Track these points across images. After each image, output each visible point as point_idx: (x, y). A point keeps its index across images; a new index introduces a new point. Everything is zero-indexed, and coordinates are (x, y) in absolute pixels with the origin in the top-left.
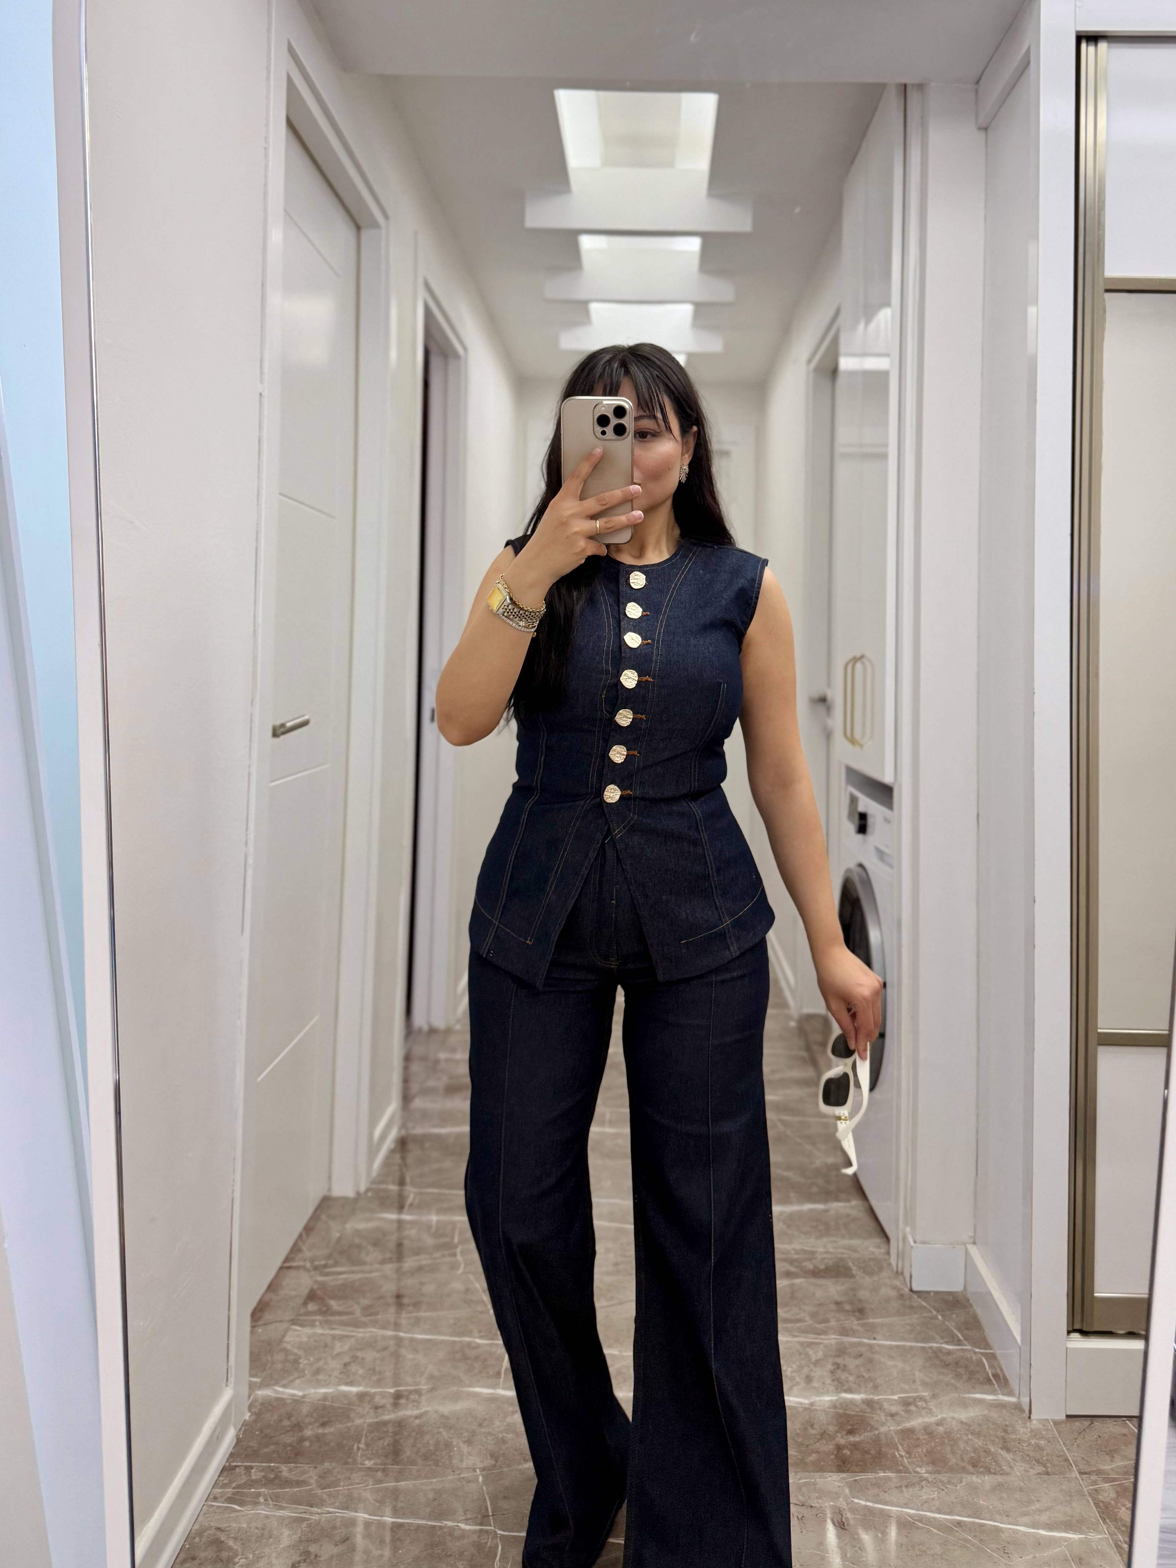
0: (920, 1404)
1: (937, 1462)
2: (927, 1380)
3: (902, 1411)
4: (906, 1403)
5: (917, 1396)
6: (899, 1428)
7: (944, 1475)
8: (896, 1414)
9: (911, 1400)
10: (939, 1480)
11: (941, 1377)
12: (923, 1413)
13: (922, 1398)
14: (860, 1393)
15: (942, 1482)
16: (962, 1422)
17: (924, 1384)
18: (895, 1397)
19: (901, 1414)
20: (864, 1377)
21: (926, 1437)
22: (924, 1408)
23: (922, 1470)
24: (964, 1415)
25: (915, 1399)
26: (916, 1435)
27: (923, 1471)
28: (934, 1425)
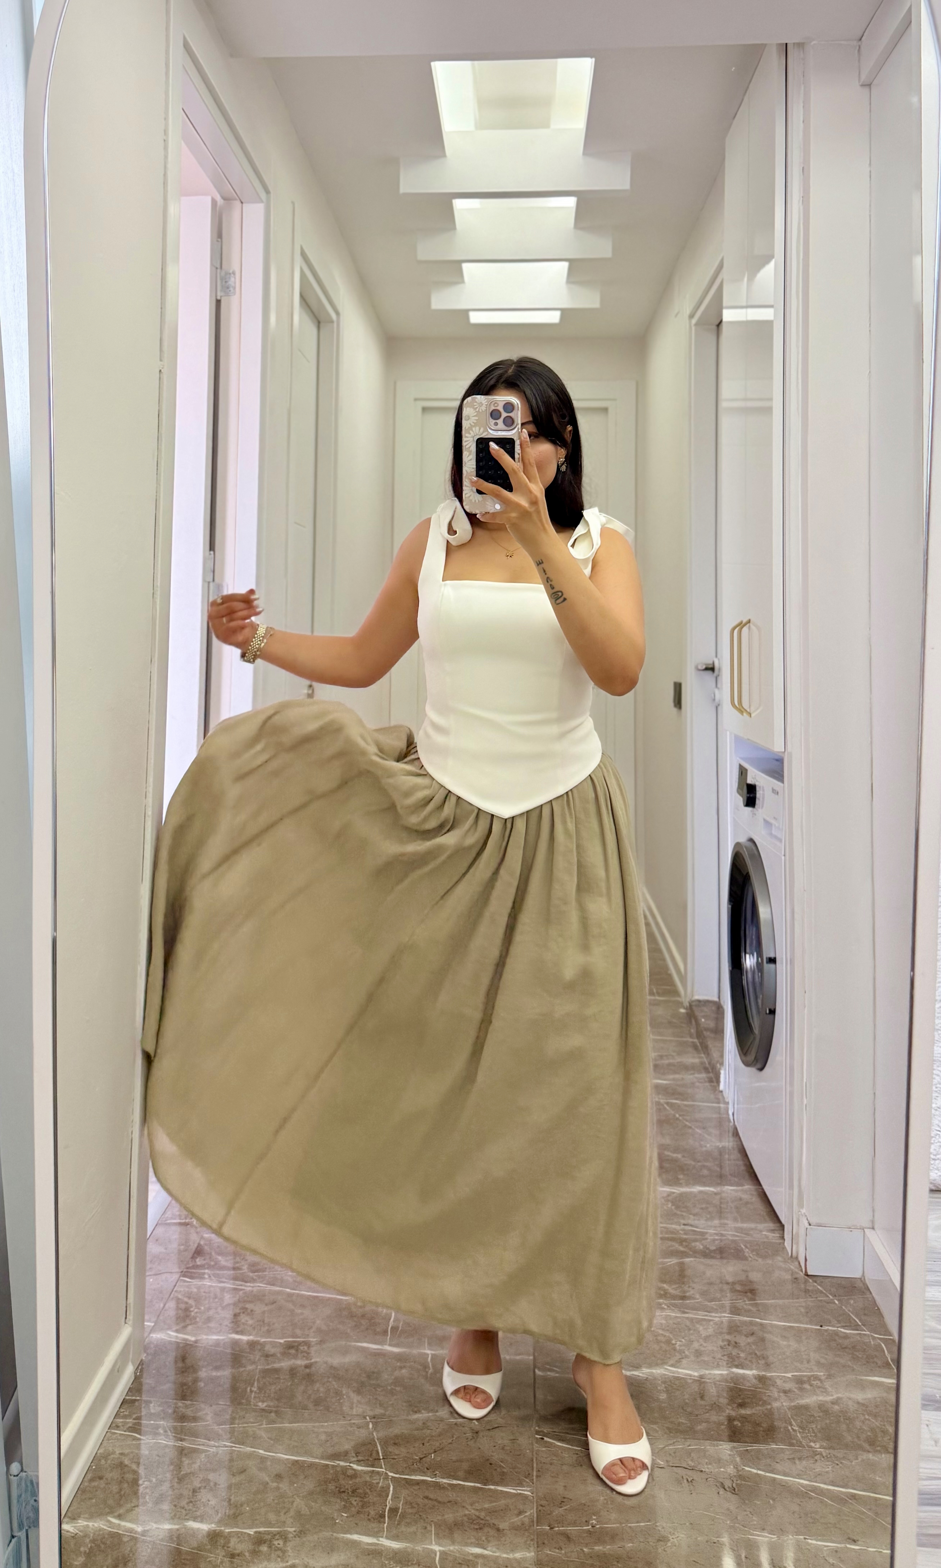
0: (815, 1383)
1: (832, 1438)
2: (823, 1361)
3: (796, 1388)
4: (799, 1381)
5: (812, 1376)
6: (792, 1404)
7: (839, 1450)
8: (790, 1391)
9: (805, 1379)
10: (834, 1455)
11: (837, 1359)
12: (818, 1391)
13: (817, 1378)
14: (751, 1369)
15: (836, 1457)
16: (858, 1403)
17: (818, 1363)
18: (789, 1375)
19: (794, 1392)
20: (756, 1354)
21: (821, 1414)
22: (819, 1387)
23: (815, 1445)
24: (859, 1396)
25: (809, 1377)
26: (810, 1412)
27: (818, 1446)
28: (830, 1404)
